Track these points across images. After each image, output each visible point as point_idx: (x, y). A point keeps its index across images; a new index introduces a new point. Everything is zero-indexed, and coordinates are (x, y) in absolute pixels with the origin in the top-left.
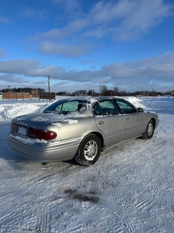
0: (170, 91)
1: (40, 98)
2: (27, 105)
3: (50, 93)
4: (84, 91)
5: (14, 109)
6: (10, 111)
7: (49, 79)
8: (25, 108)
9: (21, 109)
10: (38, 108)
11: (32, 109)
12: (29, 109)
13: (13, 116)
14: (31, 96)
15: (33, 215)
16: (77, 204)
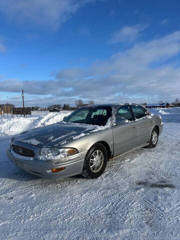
1: (13, 114)
3: (24, 108)
4: (58, 105)
5: (6, 124)
6: (2, 126)
7: (23, 94)
8: (17, 122)
9: (13, 123)
14: (3, 112)
15: (133, 201)
16: (160, 190)
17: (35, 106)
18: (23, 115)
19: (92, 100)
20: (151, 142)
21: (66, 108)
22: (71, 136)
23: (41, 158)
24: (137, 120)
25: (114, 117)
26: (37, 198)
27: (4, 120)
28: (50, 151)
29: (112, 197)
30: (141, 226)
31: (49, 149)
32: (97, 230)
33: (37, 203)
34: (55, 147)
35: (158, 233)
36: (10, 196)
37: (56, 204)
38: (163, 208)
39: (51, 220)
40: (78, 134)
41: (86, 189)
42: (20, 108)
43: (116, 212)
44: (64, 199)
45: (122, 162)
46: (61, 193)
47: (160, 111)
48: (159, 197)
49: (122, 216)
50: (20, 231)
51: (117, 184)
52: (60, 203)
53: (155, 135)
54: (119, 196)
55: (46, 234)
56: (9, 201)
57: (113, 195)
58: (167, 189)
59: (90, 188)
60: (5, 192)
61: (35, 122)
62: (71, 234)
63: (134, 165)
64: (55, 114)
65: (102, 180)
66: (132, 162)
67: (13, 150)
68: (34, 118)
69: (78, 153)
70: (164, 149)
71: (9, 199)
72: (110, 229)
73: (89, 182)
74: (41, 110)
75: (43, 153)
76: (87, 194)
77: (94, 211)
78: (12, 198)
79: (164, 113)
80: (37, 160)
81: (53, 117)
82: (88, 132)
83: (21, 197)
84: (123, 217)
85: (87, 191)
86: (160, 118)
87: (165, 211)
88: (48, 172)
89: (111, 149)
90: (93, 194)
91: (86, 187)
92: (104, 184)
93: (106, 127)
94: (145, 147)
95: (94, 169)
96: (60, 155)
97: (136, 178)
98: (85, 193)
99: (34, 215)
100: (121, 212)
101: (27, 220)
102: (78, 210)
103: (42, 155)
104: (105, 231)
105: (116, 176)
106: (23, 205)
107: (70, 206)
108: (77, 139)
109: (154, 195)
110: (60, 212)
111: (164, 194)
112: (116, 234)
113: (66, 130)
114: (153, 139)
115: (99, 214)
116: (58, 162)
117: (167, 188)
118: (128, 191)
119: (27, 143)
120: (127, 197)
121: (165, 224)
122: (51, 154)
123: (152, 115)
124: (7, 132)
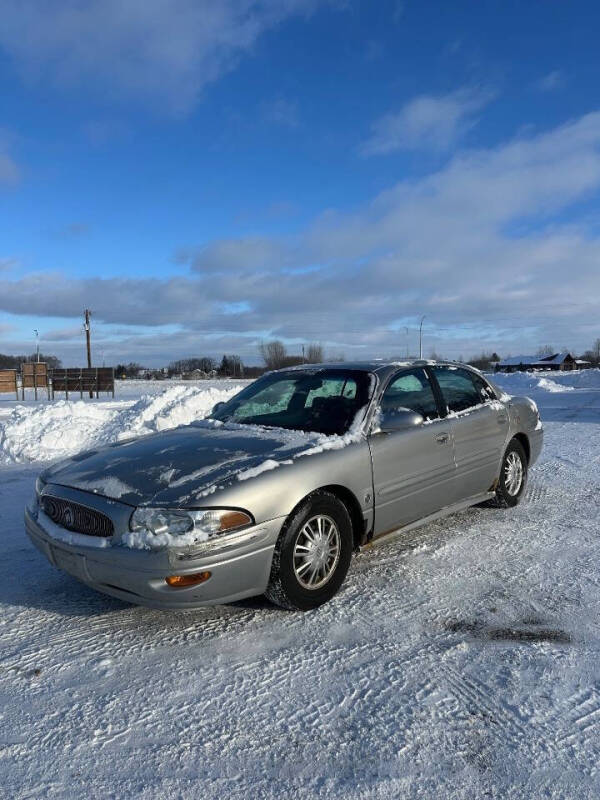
0: (484, 358)
1: (55, 388)
2: (71, 408)
3: (90, 369)
4: (204, 361)
5: (28, 424)
6: (16, 430)
7: (87, 322)
8: (66, 419)
9: (52, 420)
10: (111, 415)
11: (92, 419)
12: (79, 420)
13: (29, 446)
14: (19, 383)
15: (428, 686)
16: (522, 650)
17: (126, 363)
18: (86, 394)
19: (316, 343)
20: (501, 487)
21: (229, 369)
22: (232, 469)
23: (132, 540)
24: (453, 415)
25: (375, 406)
26: (118, 674)
27: (23, 411)
28: (163, 519)
29: (362, 672)
30: (450, 768)
31: (157, 513)
32: (307, 780)
33: (116, 688)
34: (181, 506)
35: (503, 791)
36: (30, 666)
37: (179, 693)
38: (524, 711)
39: (159, 746)
40: (256, 463)
41: (281, 643)
42: (77, 370)
43: (371, 721)
44: (206, 675)
45: (405, 555)
46: (195, 656)
47: (543, 383)
48: (516, 673)
49: (392, 734)
50: (57, 780)
51: (382, 628)
52: (193, 690)
53: (515, 465)
54: (386, 669)
55: (141, 790)
56: (25, 681)
57: (365, 666)
58: (544, 648)
59: (294, 643)
60: (17, 653)
61: (123, 419)
62: (220, 792)
63: (444, 565)
64: (189, 392)
65: (335, 615)
66: (438, 553)
67: (46, 512)
68: (122, 404)
69: (254, 523)
70: (543, 512)
71: (28, 675)
72: (349, 778)
73: (291, 623)
74: (148, 377)
75: (139, 523)
76: (282, 660)
77: (300, 718)
78: (37, 672)
79: (556, 389)
80: (119, 546)
81: (183, 401)
82: (288, 455)
83: (66, 668)
84: (394, 738)
85: (282, 650)
86: (534, 407)
87: (533, 721)
88: (156, 585)
89: (366, 513)
90: (300, 660)
91: (277, 637)
92: (339, 629)
93: (348, 438)
94: (484, 505)
95: (306, 578)
96: (195, 531)
97: (444, 608)
98: (274, 658)
99: (105, 726)
100: (387, 723)
101: (83, 744)
102: (250, 713)
103: (138, 531)
104: (331, 784)
105: (379, 602)
106: (71, 695)
107: (224, 700)
108: (251, 479)
109: (500, 667)
110: (191, 719)
111: (533, 664)
112: (367, 794)
113: (216, 449)
114: (510, 477)
115: (316, 727)
116: (188, 555)
117: (546, 644)
118: (415, 653)
119: (90, 492)
120: (410, 671)
121: (530, 761)
122: (165, 528)
123: (506, 398)
124: (32, 451)
